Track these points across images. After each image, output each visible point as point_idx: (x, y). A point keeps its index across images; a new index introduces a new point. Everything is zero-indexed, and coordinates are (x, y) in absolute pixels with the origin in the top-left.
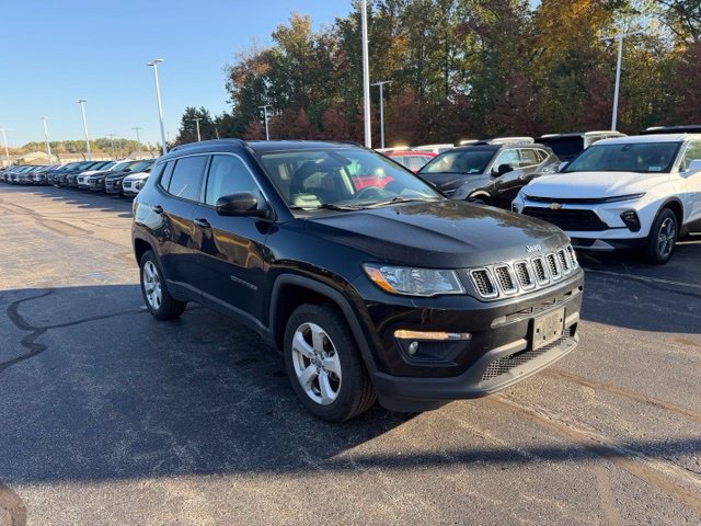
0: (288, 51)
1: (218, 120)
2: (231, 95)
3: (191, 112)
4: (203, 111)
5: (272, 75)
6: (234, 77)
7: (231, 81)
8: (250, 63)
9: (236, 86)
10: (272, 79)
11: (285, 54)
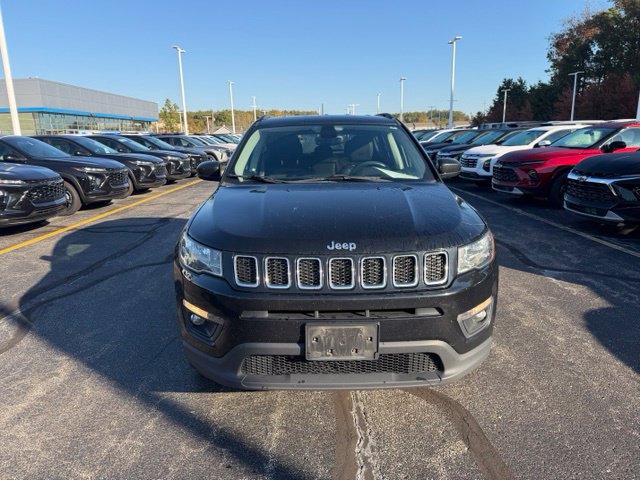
0: (627, 10)
1: (533, 89)
2: (551, 63)
3: (508, 83)
4: (521, 81)
5: (600, 39)
6: (557, 45)
7: (554, 50)
8: (579, 28)
9: (558, 54)
10: (601, 44)
11: (623, 14)
